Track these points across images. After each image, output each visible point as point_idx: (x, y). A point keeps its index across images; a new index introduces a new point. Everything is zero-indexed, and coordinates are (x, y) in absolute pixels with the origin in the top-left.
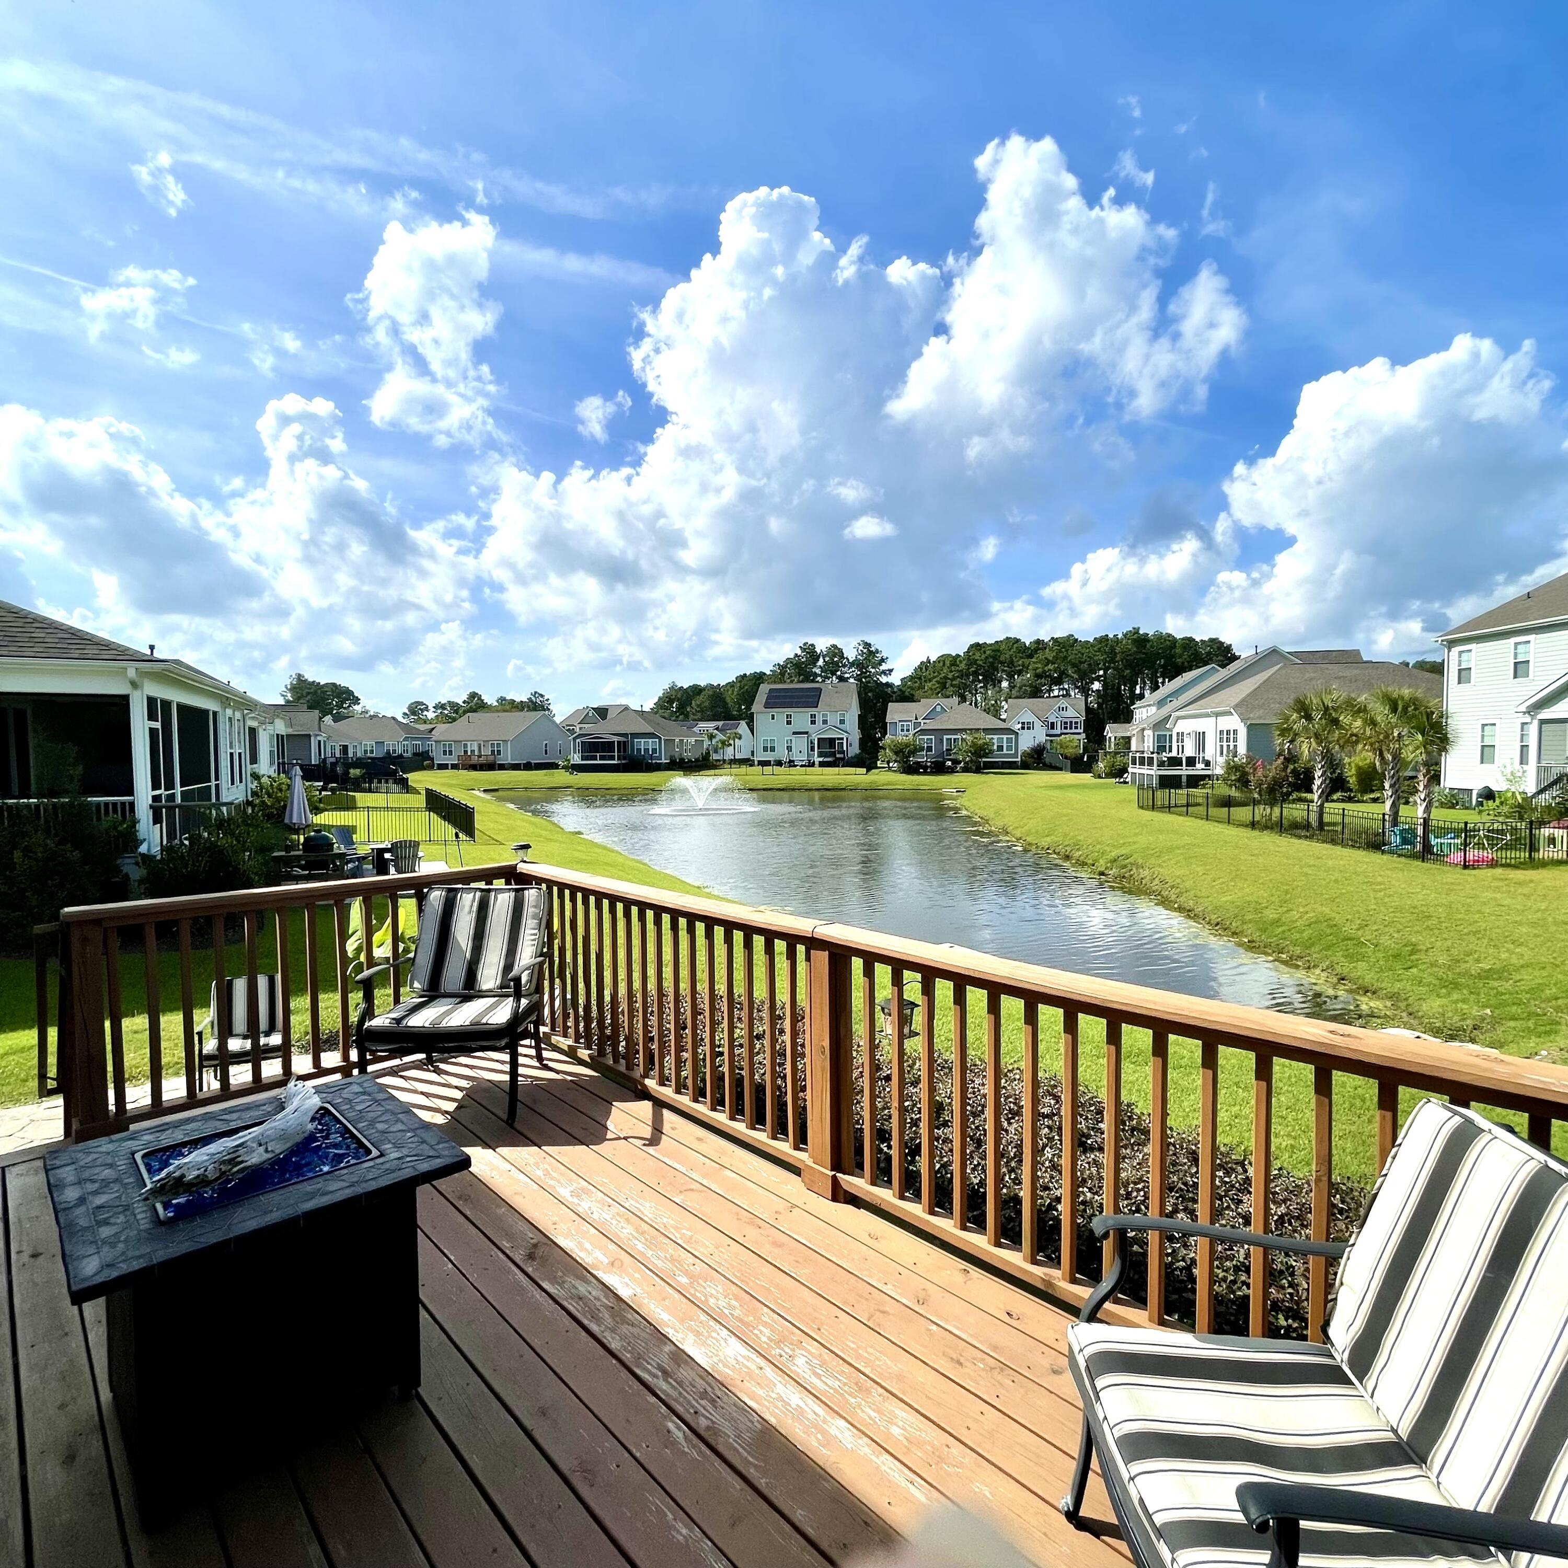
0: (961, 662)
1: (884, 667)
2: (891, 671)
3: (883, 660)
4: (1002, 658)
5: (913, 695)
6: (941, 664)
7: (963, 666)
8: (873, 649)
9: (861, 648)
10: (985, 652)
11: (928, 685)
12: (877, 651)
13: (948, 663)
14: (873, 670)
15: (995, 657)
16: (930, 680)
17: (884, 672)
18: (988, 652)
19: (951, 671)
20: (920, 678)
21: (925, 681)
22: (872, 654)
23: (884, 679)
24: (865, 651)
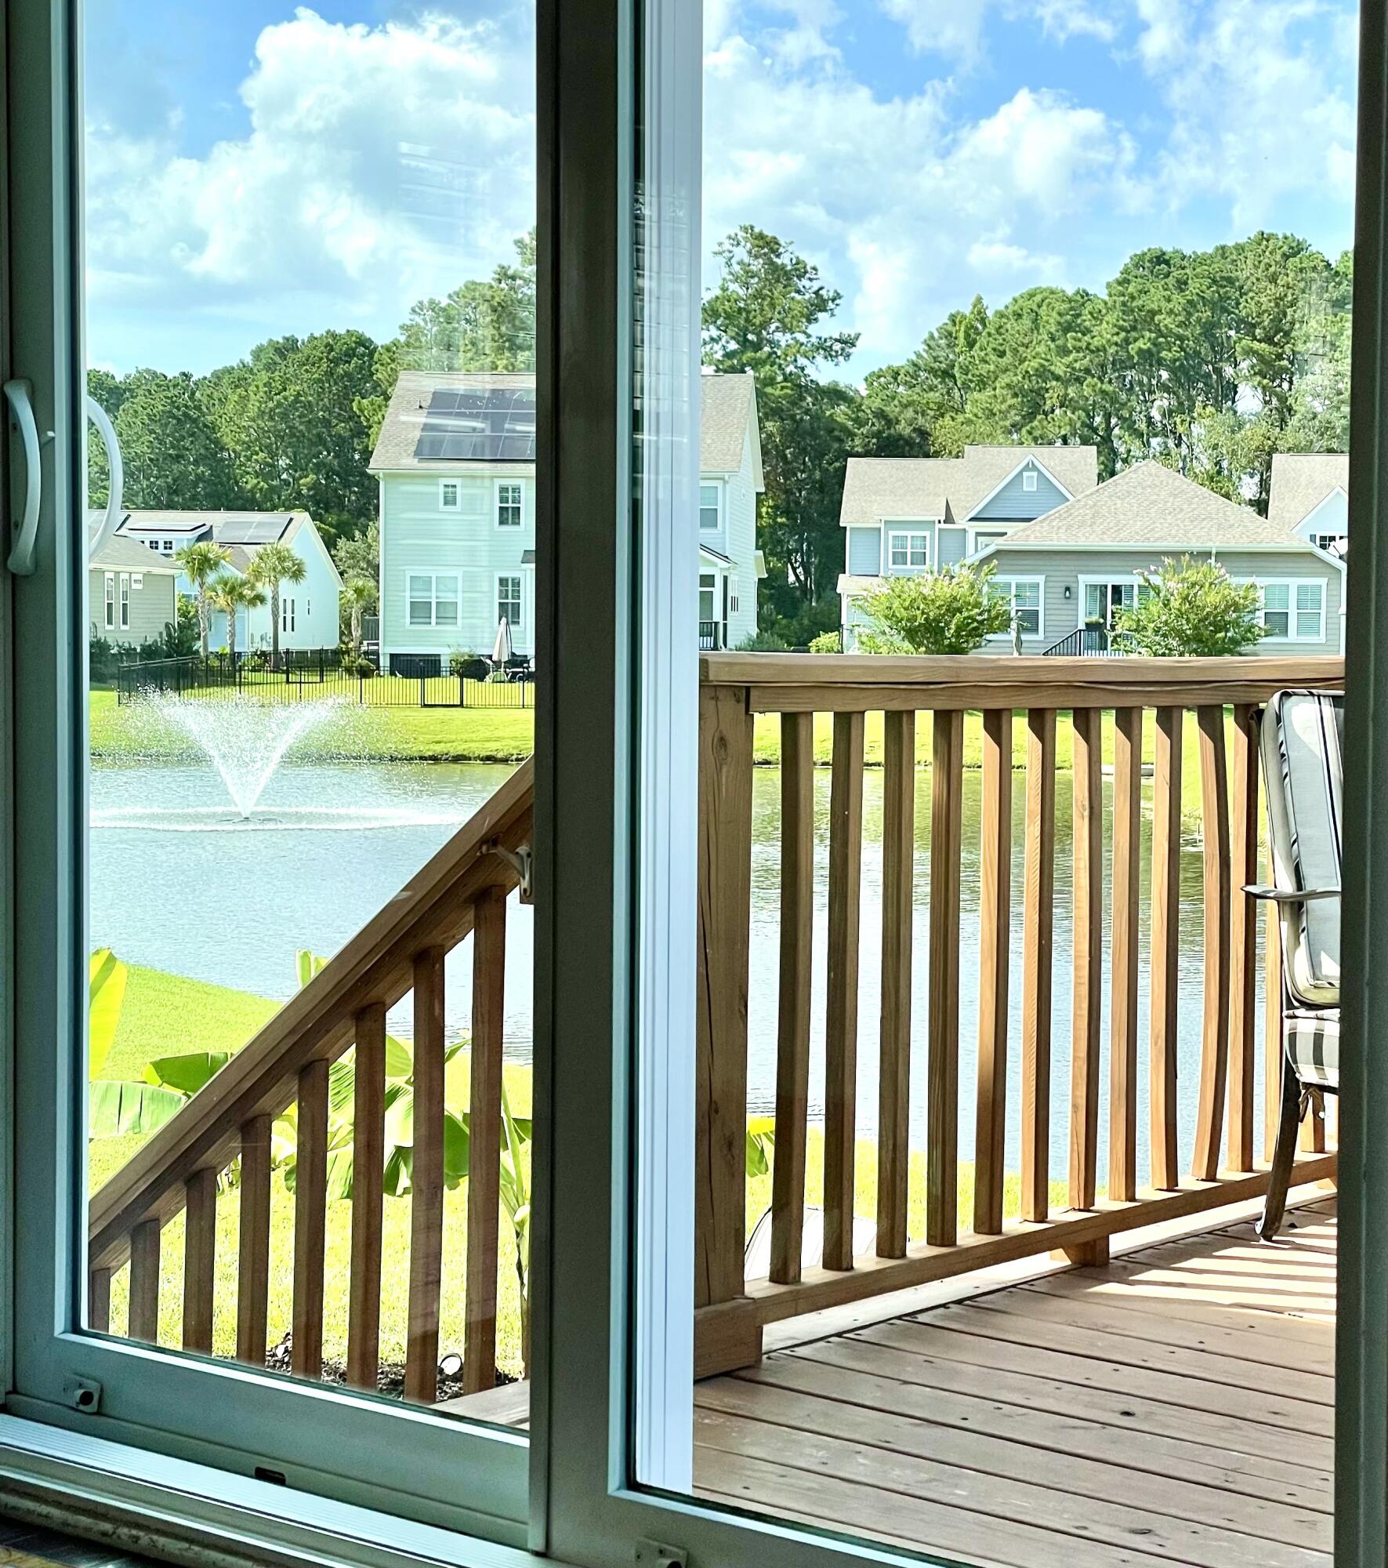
0: (1096, 317)
1: (825, 327)
2: (849, 342)
3: (821, 304)
4: (1247, 308)
5: (923, 434)
6: (1027, 322)
7: (1104, 333)
8: (785, 260)
9: (741, 253)
10: (1182, 285)
11: (978, 400)
12: (800, 270)
13: (1051, 320)
14: (783, 339)
15: (1220, 306)
16: (983, 383)
17: (824, 348)
18: (1194, 286)
19: (1064, 351)
20: (947, 374)
21: (966, 387)
22: (784, 276)
23: (822, 372)
24: (757, 265)
